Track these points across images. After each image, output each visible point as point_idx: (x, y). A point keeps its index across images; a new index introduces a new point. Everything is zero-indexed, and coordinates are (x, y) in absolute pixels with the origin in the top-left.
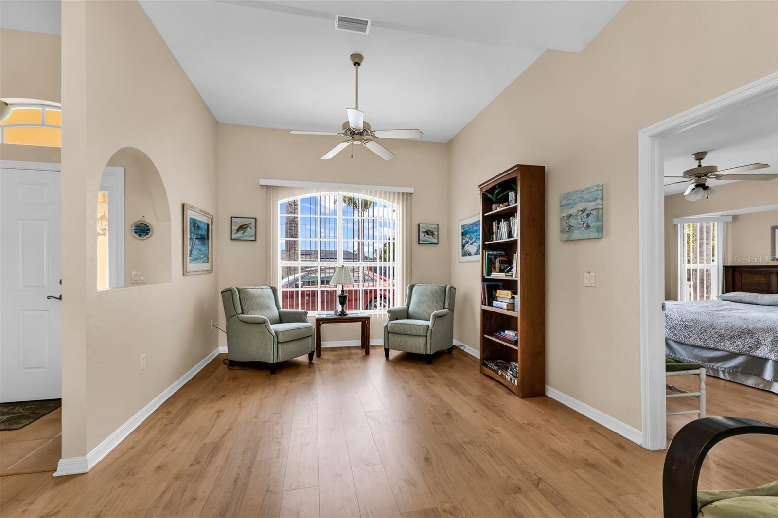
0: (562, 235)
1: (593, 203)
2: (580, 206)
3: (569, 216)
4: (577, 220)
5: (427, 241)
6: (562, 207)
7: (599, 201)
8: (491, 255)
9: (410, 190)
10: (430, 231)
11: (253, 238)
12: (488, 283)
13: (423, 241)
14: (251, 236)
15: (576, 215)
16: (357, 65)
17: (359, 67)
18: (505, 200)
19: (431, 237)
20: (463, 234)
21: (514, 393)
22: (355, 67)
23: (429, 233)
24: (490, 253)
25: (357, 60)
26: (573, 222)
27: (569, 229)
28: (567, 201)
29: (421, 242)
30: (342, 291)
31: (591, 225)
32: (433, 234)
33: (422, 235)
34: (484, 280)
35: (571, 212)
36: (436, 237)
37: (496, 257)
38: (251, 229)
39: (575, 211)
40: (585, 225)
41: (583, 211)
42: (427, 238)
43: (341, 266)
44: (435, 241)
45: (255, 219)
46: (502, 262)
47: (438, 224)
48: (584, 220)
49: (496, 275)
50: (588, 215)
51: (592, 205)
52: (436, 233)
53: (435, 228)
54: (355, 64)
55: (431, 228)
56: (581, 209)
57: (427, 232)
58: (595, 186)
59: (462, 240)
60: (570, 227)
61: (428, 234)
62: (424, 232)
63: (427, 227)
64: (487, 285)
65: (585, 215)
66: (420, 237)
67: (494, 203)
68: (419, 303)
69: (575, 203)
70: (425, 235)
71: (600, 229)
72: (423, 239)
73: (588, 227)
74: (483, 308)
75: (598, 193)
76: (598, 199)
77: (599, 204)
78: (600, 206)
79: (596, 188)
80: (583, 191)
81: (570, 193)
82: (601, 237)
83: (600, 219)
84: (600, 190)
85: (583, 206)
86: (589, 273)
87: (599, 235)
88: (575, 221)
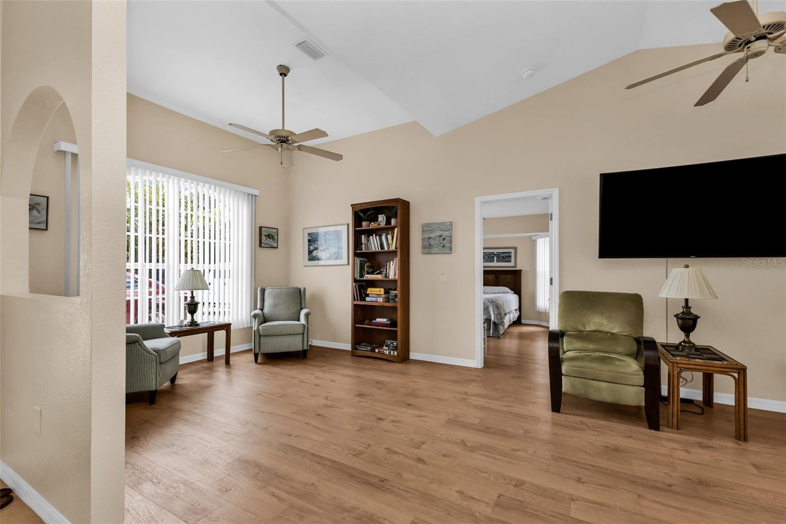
0: (424, 250)
1: (447, 232)
2: (439, 233)
3: (430, 238)
4: (435, 241)
5: (269, 245)
6: (424, 232)
7: (450, 231)
8: (362, 261)
9: (256, 192)
10: (271, 235)
11: (43, 226)
12: (359, 283)
13: (265, 244)
14: (39, 223)
15: (435, 238)
16: (283, 75)
17: (285, 78)
18: (375, 219)
19: (271, 240)
20: (309, 241)
21: (394, 362)
22: (281, 77)
23: (270, 236)
24: (362, 259)
25: (284, 71)
26: (432, 242)
27: (430, 246)
28: (427, 228)
29: (263, 245)
30: (191, 297)
31: (446, 245)
32: (273, 239)
33: (264, 238)
34: (355, 281)
35: (431, 235)
36: (276, 241)
37: (365, 262)
38: (39, 212)
39: (434, 235)
40: (441, 245)
41: (440, 236)
42: (268, 242)
43: (190, 269)
44: (275, 245)
45: (48, 198)
46: (368, 267)
47: (277, 229)
48: (441, 242)
49: (368, 277)
50: (444, 239)
51: (446, 234)
52: (276, 238)
53: (275, 233)
54: (281, 74)
55: (272, 232)
56: (438, 235)
57: (269, 236)
58: (448, 222)
59: (309, 246)
60: (430, 245)
61: (269, 238)
62: (266, 236)
63: (269, 230)
64: (358, 285)
65: (441, 239)
66: (263, 241)
67: (364, 221)
68: (275, 305)
69: (434, 231)
70: (266, 239)
71: (451, 249)
72: (265, 243)
73: (444, 246)
74: (355, 303)
75: (449, 227)
76: (449, 230)
77: (450, 233)
78: (451, 235)
79: (449, 224)
80: (440, 224)
81: (430, 223)
82: (451, 253)
83: (451, 242)
84: (450, 225)
85: (440, 233)
86: (442, 274)
87: (449, 252)
88: (434, 242)
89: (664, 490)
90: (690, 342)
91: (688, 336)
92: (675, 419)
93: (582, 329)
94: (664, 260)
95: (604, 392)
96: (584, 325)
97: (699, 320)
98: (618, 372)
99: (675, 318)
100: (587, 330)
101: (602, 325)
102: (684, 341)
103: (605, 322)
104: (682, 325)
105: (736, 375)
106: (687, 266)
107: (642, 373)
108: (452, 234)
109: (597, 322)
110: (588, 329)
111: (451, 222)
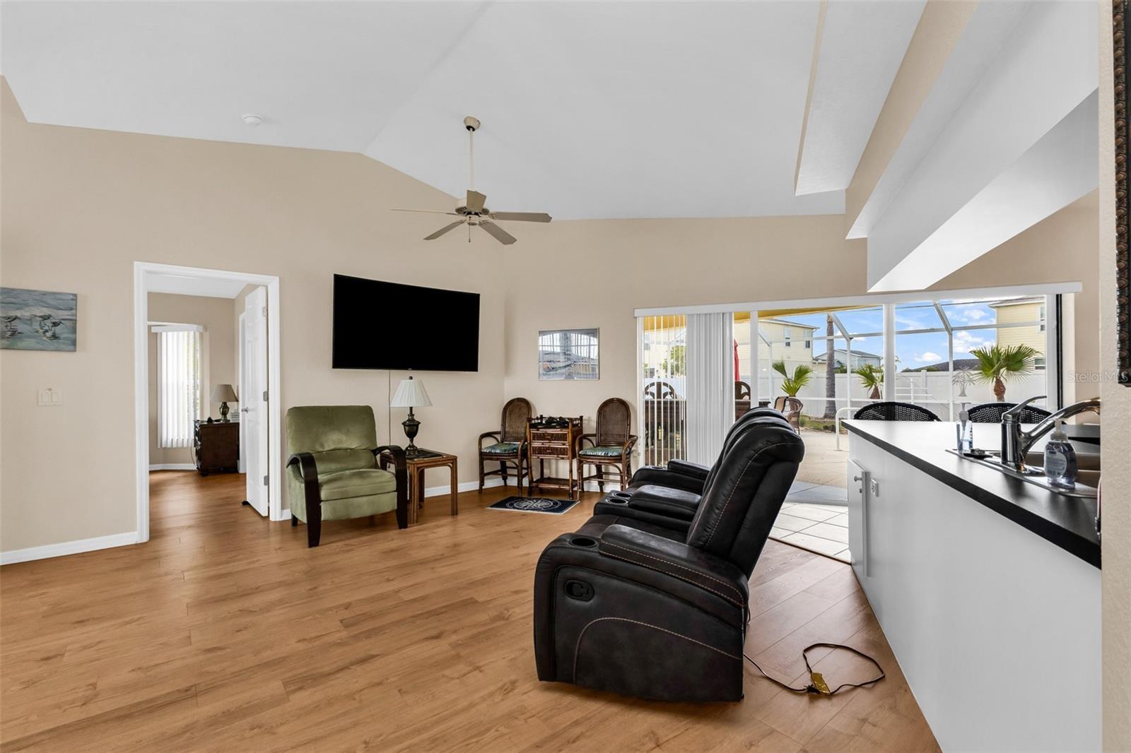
4: (31, 325)
15: (30, 320)
26: (20, 326)
27: (12, 335)
35: (18, 313)
40: (49, 334)
48: (46, 328)
75: (71, 302)
76: (71, 309)
77: (73, 315)
78: (74, 318)
79: (72, 297)
80: (45, 294)
81: (14, 290)
82: (75, 351)
83: (74, 331)
84: (72, 299)
85: (46, 311)
86: (50, 389)
87: (72, 347)
88: (28, 327)
89: (440, 559)
90: (413, 446)
91: (412, 441)
92: (415, 514)
93: (320, 450)
94: (387, 371)
95: (364, 507)
96: (322, 446)
97: (420, 425)
98: (375, 483)
99: (403, 426)
100: (325, 450)
101: (340, 441)
102: (410, 446)
103: (344, 438)
104: (408, 431)
105: (451, 465)
106: (411, 378)
107: (394, 479)
108: (76, 316)
109: (334, 440)
110: (327, 448)
111: (75, 295)
